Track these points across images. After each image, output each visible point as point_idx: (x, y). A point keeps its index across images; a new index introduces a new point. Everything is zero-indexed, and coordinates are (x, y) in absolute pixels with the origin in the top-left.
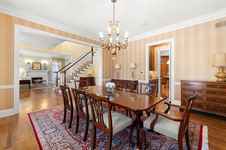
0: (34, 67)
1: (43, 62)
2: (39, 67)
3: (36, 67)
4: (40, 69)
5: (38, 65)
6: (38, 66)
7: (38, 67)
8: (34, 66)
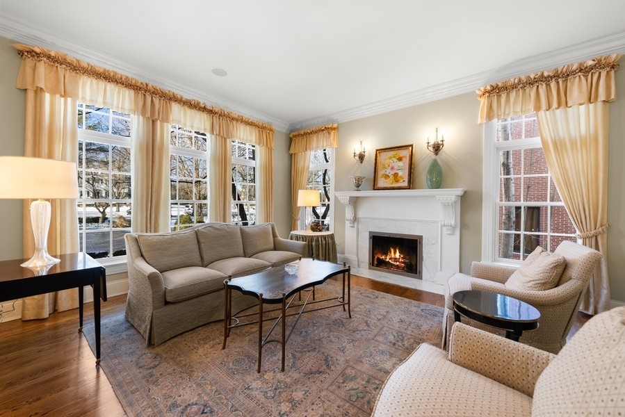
0: (380, 173)
1: (423, 137)
2: (404, 174)
3: (387, 176)
4: (406, 184)
5: (400, 159)
6: (401, 164)
7: (400, 173)
8: (379, 166)
